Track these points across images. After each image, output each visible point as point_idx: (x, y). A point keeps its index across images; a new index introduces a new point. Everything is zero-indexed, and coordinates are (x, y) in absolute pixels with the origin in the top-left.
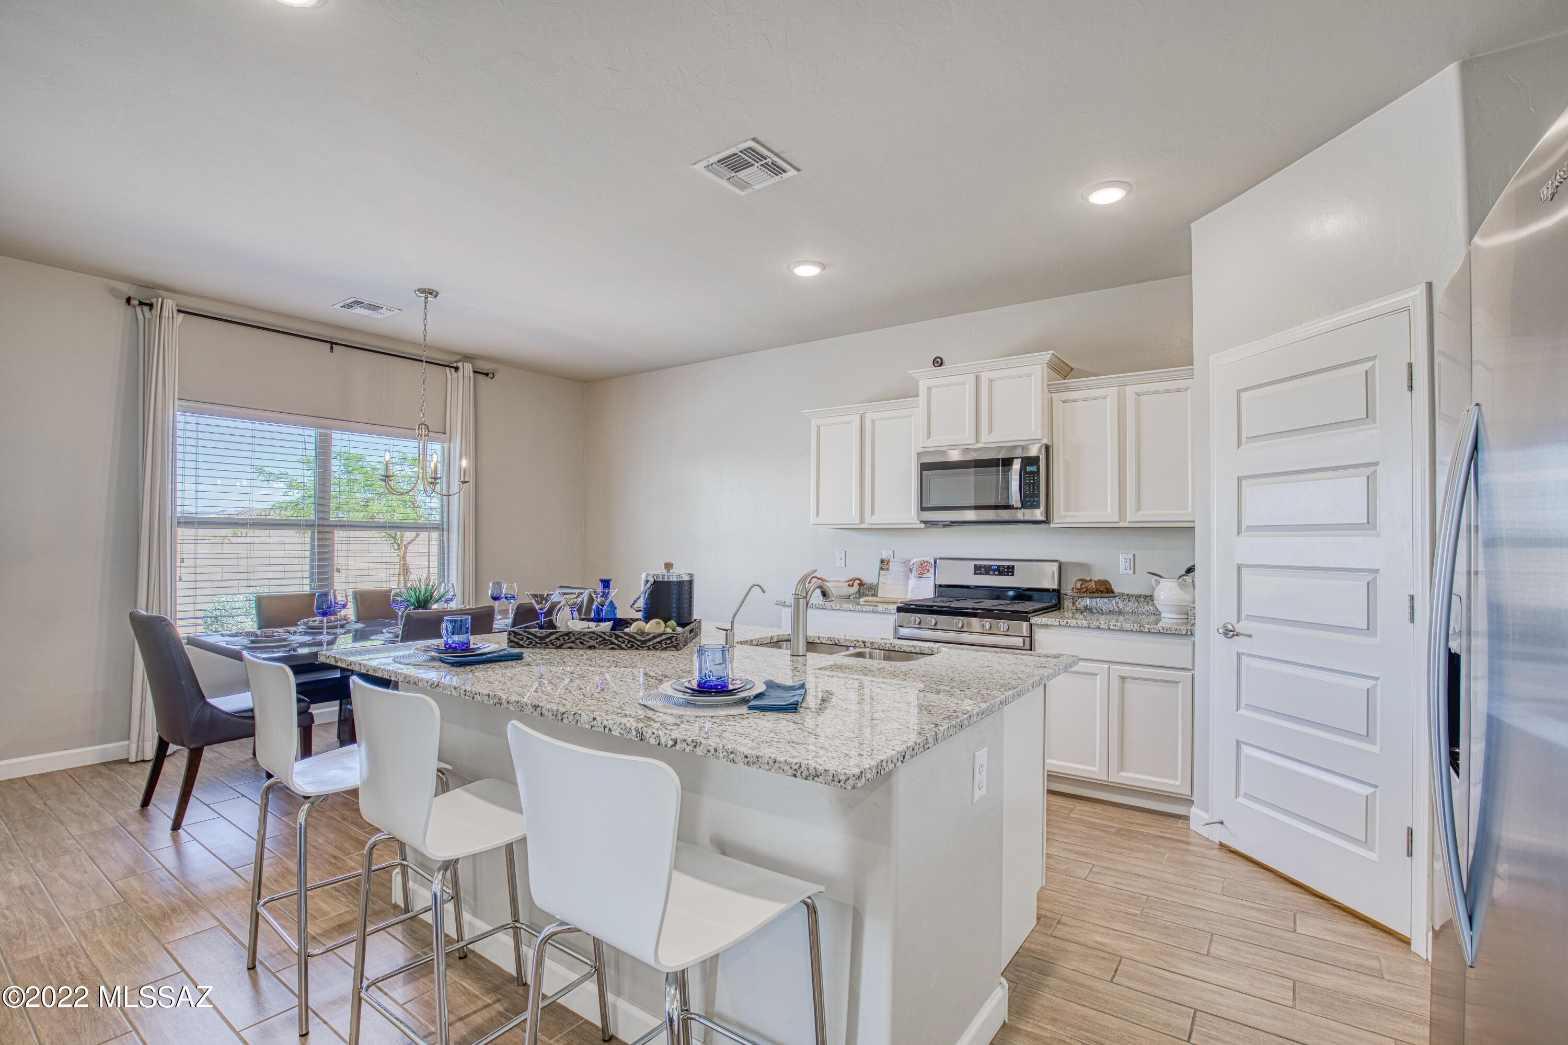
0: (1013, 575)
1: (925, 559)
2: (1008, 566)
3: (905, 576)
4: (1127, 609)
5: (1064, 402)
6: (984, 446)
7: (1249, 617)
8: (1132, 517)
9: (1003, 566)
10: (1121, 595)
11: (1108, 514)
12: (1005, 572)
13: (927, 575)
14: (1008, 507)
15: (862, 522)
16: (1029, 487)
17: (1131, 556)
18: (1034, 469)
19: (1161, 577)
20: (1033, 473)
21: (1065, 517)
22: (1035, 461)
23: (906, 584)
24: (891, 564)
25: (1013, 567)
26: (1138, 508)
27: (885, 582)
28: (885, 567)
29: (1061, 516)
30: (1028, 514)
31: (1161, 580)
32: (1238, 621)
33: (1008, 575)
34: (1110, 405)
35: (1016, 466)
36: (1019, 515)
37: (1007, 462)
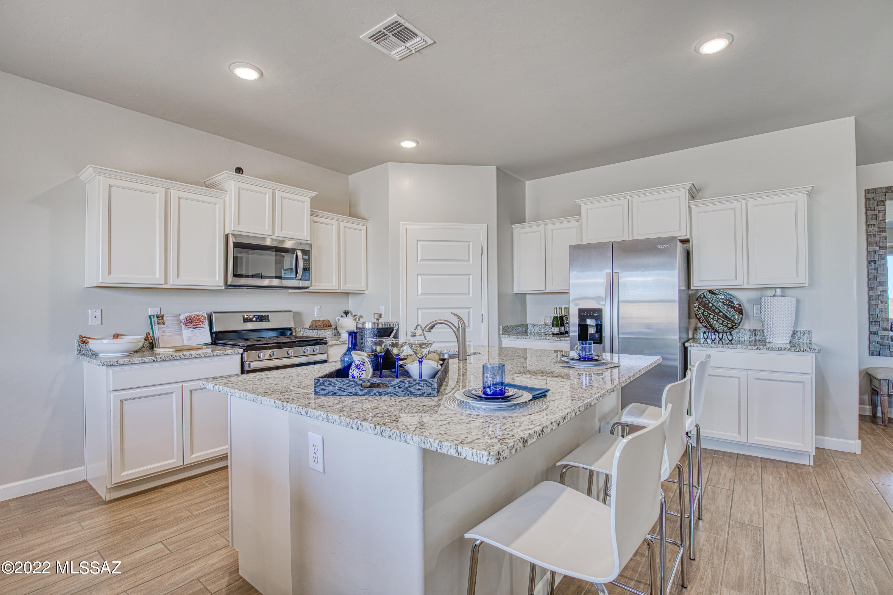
0: (269, 321)
1: (198, 313)
2: (265, 315)
3: (179, 328)
6: (275, 238)
8: (342, 287)
9: (262, 316)
11: (333, 285)
12: (264, 319)
13: (202, 325)
15: (166, 283)
17: (319, 307)
18: (307, 258)
22: (307, 253)
23: (181, 334)
24: (165, 319)
25: (268, 316)
26: (345, 283)
27: (163, 334)
28: (160, 321)
30: (302, 283)
33: (266, 321)
35: (300, 254)
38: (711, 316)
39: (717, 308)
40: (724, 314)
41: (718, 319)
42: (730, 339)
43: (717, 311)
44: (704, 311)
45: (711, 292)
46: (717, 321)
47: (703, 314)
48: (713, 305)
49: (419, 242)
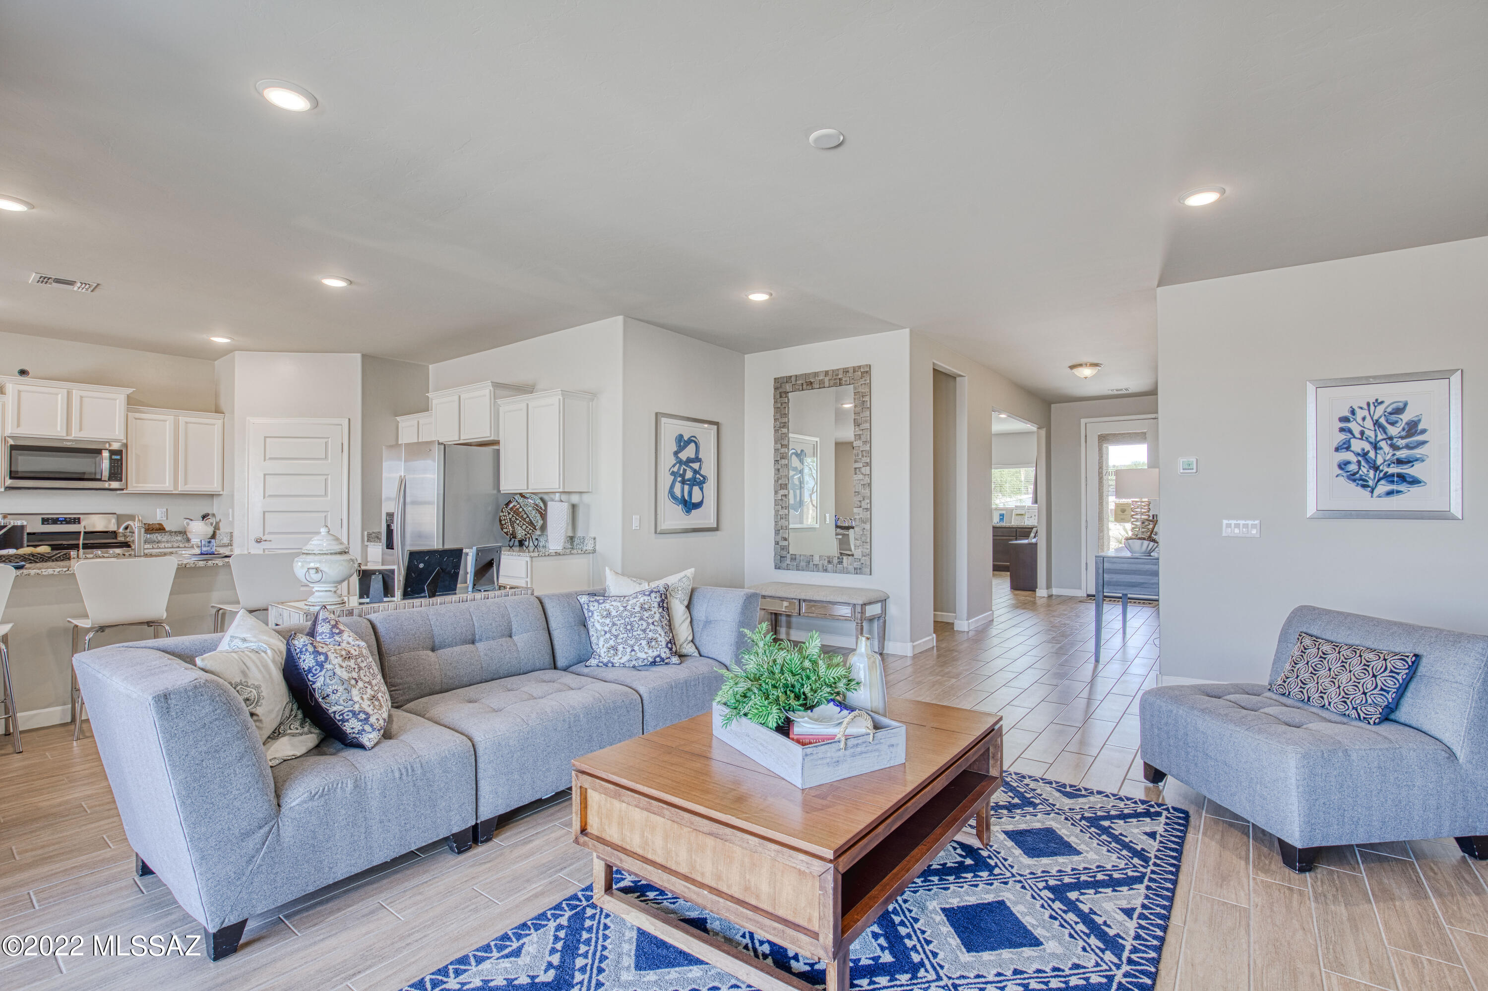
0: (79, 523)
2: (76, 518)
4: (163, 540)
5: (136, 419)
6: (75, 439)
7: (270, 533)
8: (181, 488)
9: (71, 518)
10: (171, 532)
11: (167, 485)
12: (70, 522)
14: (100, 480)
16: (114, 468)
17: (165, 510)
18: (118, 457)
19: (191, 520)
20: (117, 460)
21: (137, 487)
22: (119, 452)
25: (80, 518)
26: (186, 484)
29: (134, 485)
30: (115, 485)
31: (190, 522)
32: (264, 535)
33: (74, 524)
34: (169, 426)
35: (106, 454)
36: (106, 485)
37: (98, 452)
38: (518, 522)
39: (526, 513)
40: (530, 520)
41: (524, 524)
42: (536, 544)
43: (525, 516)
44: (513, 516)
45: (522, 495)
46: (521, 527)
47: (510, 519)
48: (523, 510)
49: (268, 440)
